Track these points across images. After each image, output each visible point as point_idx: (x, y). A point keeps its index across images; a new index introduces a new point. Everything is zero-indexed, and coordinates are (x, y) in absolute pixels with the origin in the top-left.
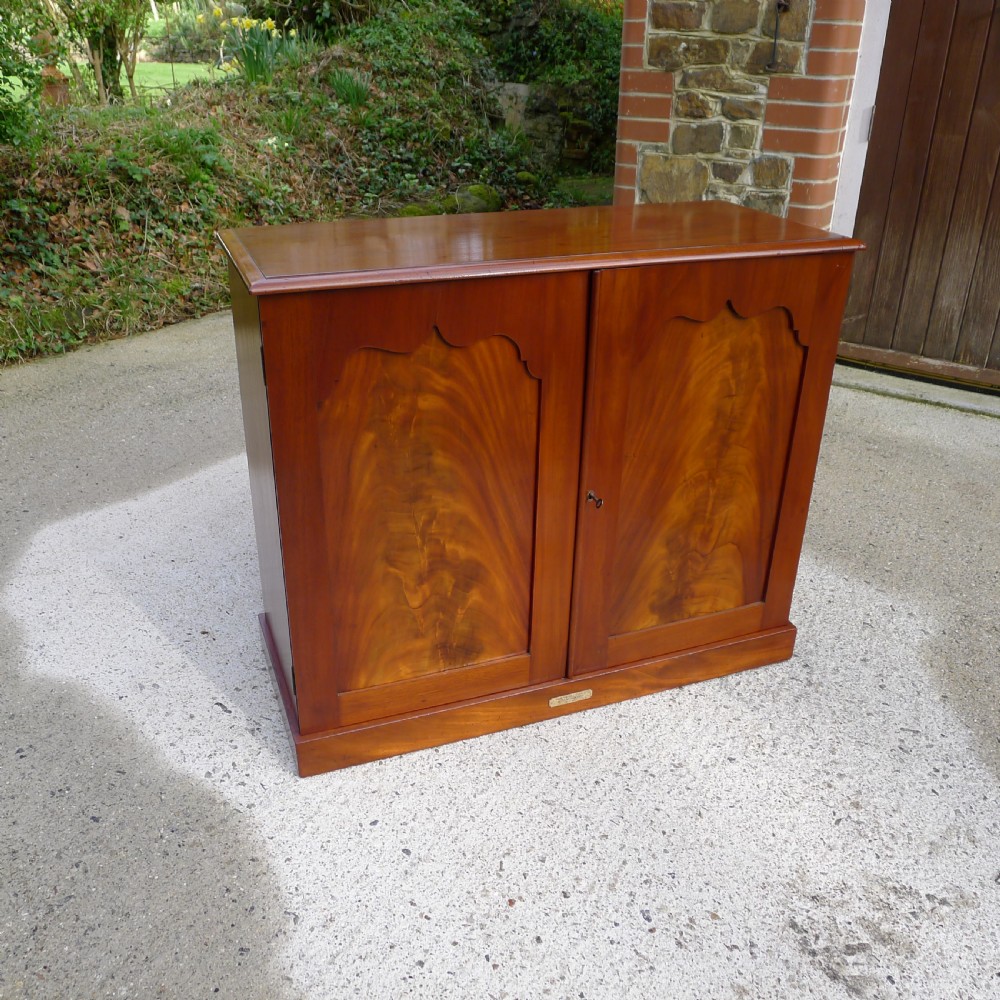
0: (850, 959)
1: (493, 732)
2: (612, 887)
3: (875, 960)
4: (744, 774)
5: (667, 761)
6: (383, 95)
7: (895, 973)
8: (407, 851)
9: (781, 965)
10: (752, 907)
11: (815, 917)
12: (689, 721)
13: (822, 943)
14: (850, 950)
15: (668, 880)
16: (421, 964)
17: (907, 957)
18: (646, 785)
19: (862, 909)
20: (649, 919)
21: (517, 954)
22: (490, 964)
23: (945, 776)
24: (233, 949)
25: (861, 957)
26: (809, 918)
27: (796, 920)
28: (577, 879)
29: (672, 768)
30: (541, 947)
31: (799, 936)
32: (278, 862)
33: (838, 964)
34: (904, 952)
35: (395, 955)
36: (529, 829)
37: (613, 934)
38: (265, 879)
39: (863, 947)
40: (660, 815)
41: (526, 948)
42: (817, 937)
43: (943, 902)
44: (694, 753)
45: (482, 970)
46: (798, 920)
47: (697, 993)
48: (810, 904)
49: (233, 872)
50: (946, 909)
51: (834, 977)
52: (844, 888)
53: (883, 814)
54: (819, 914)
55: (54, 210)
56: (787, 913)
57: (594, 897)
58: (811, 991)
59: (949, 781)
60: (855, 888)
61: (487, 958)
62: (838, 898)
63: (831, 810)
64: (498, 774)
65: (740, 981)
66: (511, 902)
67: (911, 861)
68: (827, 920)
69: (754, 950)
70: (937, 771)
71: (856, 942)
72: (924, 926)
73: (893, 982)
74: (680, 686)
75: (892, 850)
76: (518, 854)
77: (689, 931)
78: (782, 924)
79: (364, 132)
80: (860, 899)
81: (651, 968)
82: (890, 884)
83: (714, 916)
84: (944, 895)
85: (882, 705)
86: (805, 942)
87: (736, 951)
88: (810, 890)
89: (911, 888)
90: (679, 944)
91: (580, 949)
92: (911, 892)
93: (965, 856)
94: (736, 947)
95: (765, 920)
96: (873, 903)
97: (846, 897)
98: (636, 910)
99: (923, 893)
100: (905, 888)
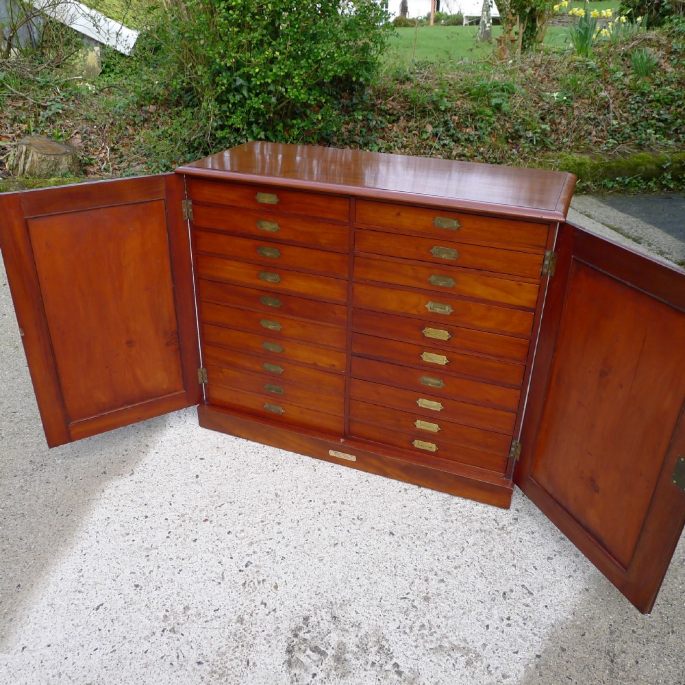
0: (309, 652)
1: (297, 453)
2: (251, 544)
3: (320, 663)
4: (388, 544)
5: (357, 513)
6: (670, 70)
7: (321, 675)
8: (197, 476)
9: (275, 627)
10: (298, 597)
11: (321, 625)
12: (399, 504)
13: (307, 636)
14: (315, 649)
15: (278, 558)
16: (146, 517)
17: (337, 675)
18: (330, 517)
19: (351, 641)
20: (246, 566)
21: (180, 540)
22: (168, 535)
23: (509, 625)
24: (103, 470)
25: (315, 656)
26: (318, 622)
27: (311, 618)
28: (242, 531)
29: (356, 518)
30: (193, 543)
31: (301, 625)
32: (153, 451)
33: (300, 649)
34: (340, 672)
35: (142, 508)
36: (254, 499)
37: (224, 560)
38: (141, 454)
39: (323, 653)
40: (317, 532)
41: (187, 540)
42: (309, 632)
43: (399, 673)
44: (378, 519)
45: (162, 534)
46: (311, 620)
47: (222, 606)
48: (329, 618)
49: (135, 446)
50: (396, 677)
51: (289, 651)
52: (358, 626)
53: (434, 613)
54: (325, 625)
55: (391, 121)
56: (311, 612)
57: (239, 542)
58: (269, 646)
59: (506, 629)
60: (363, 630)
61: (169, 533)
62: (347, 627)
63: (409, 590)
64: (273, 471)
65: (246, 617)
66: (206, 520)
67: (414, 644)
68: (326, 630)
69: (272, 613)
70: (509, 619)
71: (324, 649)
72: (369, 672)
73: (313, 677)
74: (420, 486)
75: (411, 631)
76: (235, 505)
77: (256, 584)
78: (301, 614)
79: (635, 96)
80: (357, 636)
81: (220, 583)
82: (384, 643)
83: (276, 587)
84: (406, 671)
85: (531, 566)
86: (300, 629)
87: (263, 606)
88: (338, 613)
89: (392, 653)
90: (245, 584)
91: (205, 555)
92: (389, 655)
93: (451, 666)
94: (265, 604)
95: (296, 607)
96: (361, 643)
97: (351, 629)
98: (248, 559)
99: (395, 660)
100: (389, 650)
